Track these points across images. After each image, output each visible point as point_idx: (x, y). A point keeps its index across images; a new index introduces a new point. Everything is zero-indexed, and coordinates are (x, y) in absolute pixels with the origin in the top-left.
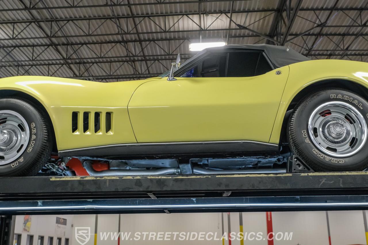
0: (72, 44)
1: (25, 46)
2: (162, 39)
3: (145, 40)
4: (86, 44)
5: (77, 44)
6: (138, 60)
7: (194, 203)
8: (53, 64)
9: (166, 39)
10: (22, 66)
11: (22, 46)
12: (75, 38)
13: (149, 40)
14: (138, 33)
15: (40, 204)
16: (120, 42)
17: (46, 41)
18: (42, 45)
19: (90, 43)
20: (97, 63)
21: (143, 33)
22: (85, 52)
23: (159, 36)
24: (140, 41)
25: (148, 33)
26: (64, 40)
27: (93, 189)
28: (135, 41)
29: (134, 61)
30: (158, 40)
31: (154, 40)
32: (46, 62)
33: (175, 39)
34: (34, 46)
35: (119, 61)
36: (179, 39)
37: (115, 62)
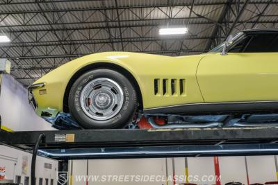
0: (67, 29)
1: (31, 31)
2: (136, 26)
3: (123, 27)
4: (77, 29)
5: (70, 29)
6: (116, 42)
7: (221, 149)
8: (50, 45)
9: (139, 26)
10: (26, 46)
11: (28, 31)
12: (70, 25)
13: (126, 26)
14: (119, 21)
15: (102, 150)
16: (103, 28)
17: (48, 27)
18: (44, 30)
19: (80, 29)
20: (83, 44)
21: (122, 21)
22: (76, 36)
23: (134, 23)
24: (120, 27)
25: (126, 21)
26: (61, 26)
27: (181, 138)
28: (116, 27)
29: (112, 43)
30: (133, 26)
31: (130, 26)
32: (45, 43)
33: (146, 25)
34: (37, 31)
35: (101, 43)
36: (149, 25)
37: (98, 43)
